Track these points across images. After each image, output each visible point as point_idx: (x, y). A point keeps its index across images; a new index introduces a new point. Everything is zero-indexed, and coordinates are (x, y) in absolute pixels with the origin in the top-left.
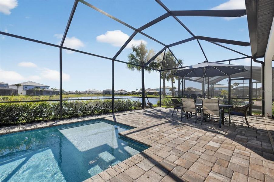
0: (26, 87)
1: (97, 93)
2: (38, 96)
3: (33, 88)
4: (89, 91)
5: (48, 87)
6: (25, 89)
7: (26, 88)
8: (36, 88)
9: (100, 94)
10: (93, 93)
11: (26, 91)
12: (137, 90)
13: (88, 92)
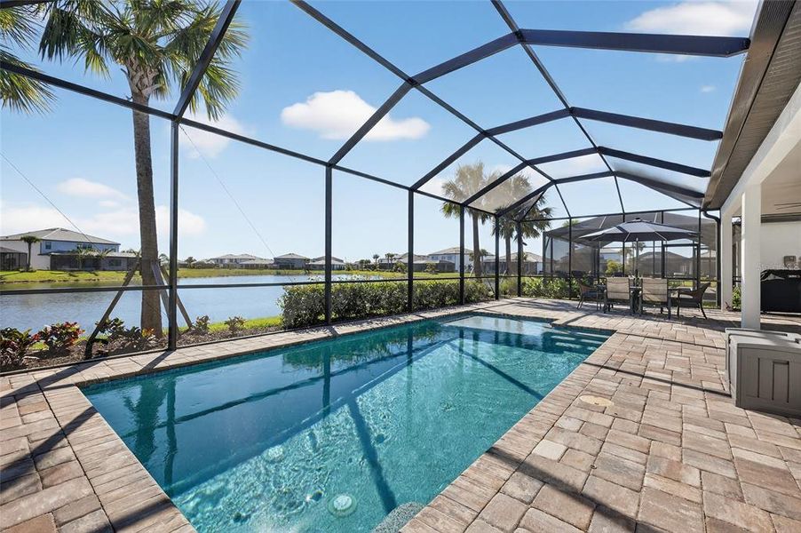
0: (48, 244)
1: (257, 265)
2: (90, 272)
3: (74, 247)
4: (231, 260)
5: (115, 246)
6: (48, 251)
7: (48, 247)
8: (84, 248)
9: (266, 267)
10: (242, 266)
11: (49, 258)
12: (376, 257)
13: (226, 262)
